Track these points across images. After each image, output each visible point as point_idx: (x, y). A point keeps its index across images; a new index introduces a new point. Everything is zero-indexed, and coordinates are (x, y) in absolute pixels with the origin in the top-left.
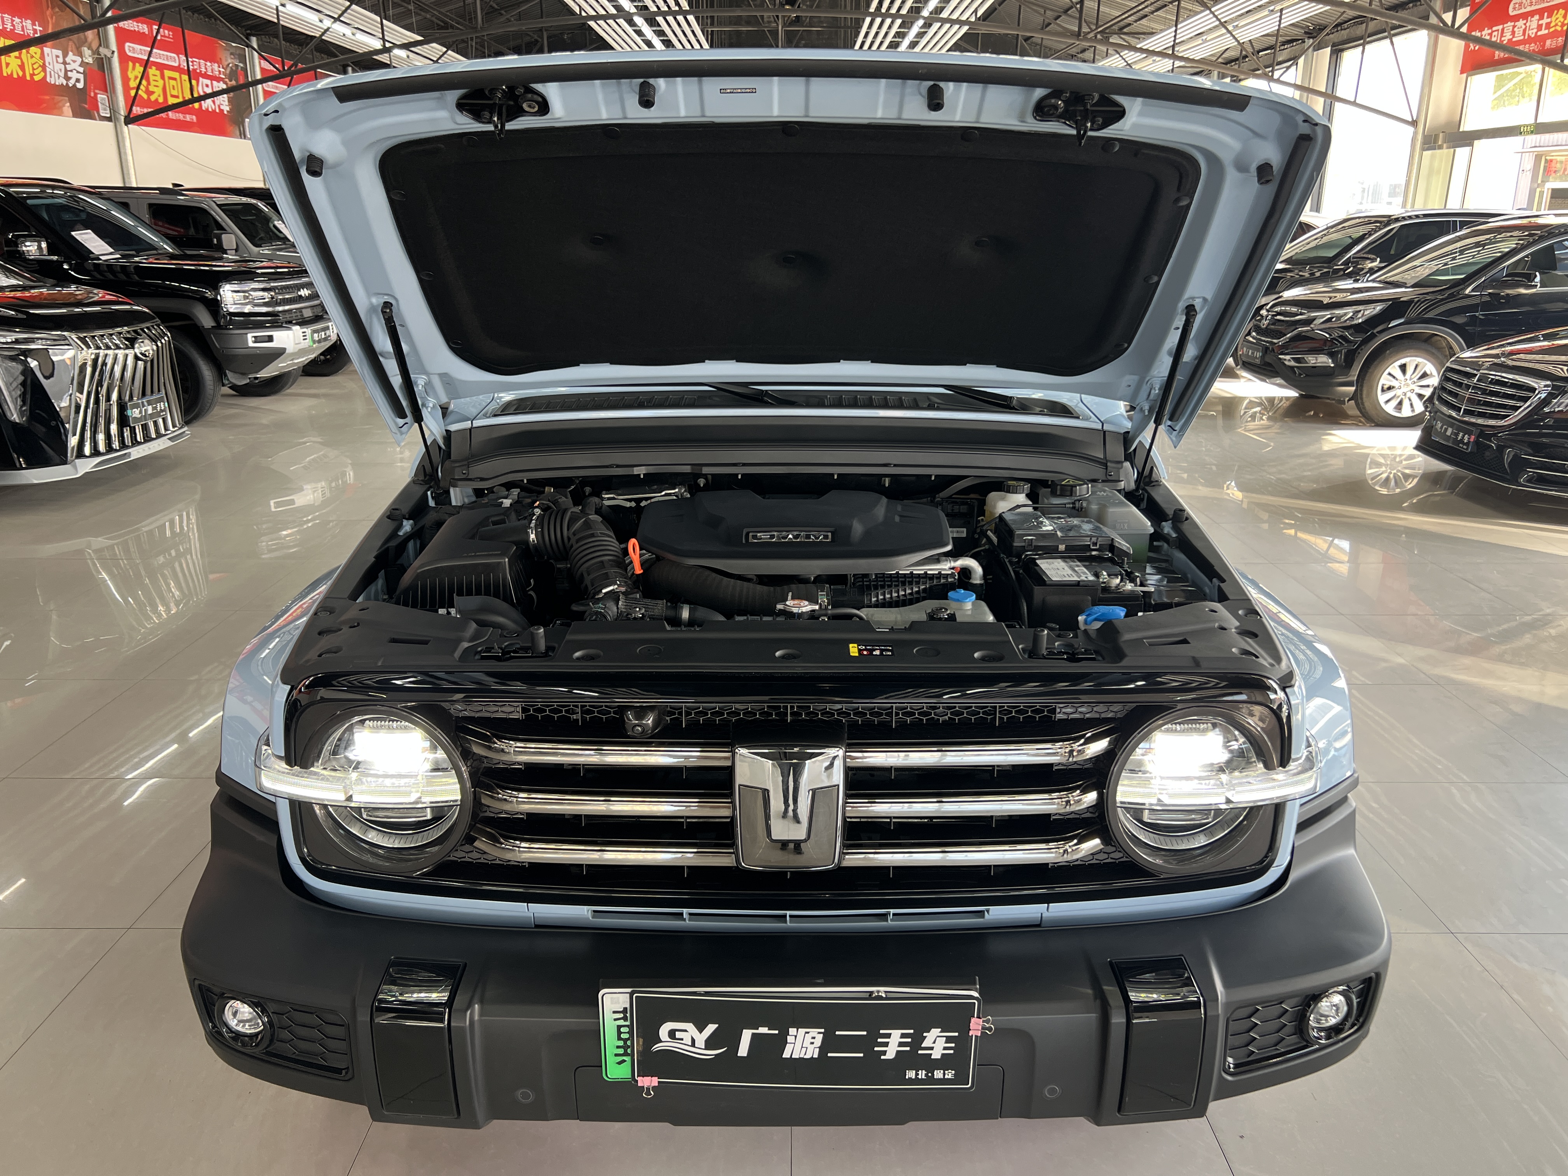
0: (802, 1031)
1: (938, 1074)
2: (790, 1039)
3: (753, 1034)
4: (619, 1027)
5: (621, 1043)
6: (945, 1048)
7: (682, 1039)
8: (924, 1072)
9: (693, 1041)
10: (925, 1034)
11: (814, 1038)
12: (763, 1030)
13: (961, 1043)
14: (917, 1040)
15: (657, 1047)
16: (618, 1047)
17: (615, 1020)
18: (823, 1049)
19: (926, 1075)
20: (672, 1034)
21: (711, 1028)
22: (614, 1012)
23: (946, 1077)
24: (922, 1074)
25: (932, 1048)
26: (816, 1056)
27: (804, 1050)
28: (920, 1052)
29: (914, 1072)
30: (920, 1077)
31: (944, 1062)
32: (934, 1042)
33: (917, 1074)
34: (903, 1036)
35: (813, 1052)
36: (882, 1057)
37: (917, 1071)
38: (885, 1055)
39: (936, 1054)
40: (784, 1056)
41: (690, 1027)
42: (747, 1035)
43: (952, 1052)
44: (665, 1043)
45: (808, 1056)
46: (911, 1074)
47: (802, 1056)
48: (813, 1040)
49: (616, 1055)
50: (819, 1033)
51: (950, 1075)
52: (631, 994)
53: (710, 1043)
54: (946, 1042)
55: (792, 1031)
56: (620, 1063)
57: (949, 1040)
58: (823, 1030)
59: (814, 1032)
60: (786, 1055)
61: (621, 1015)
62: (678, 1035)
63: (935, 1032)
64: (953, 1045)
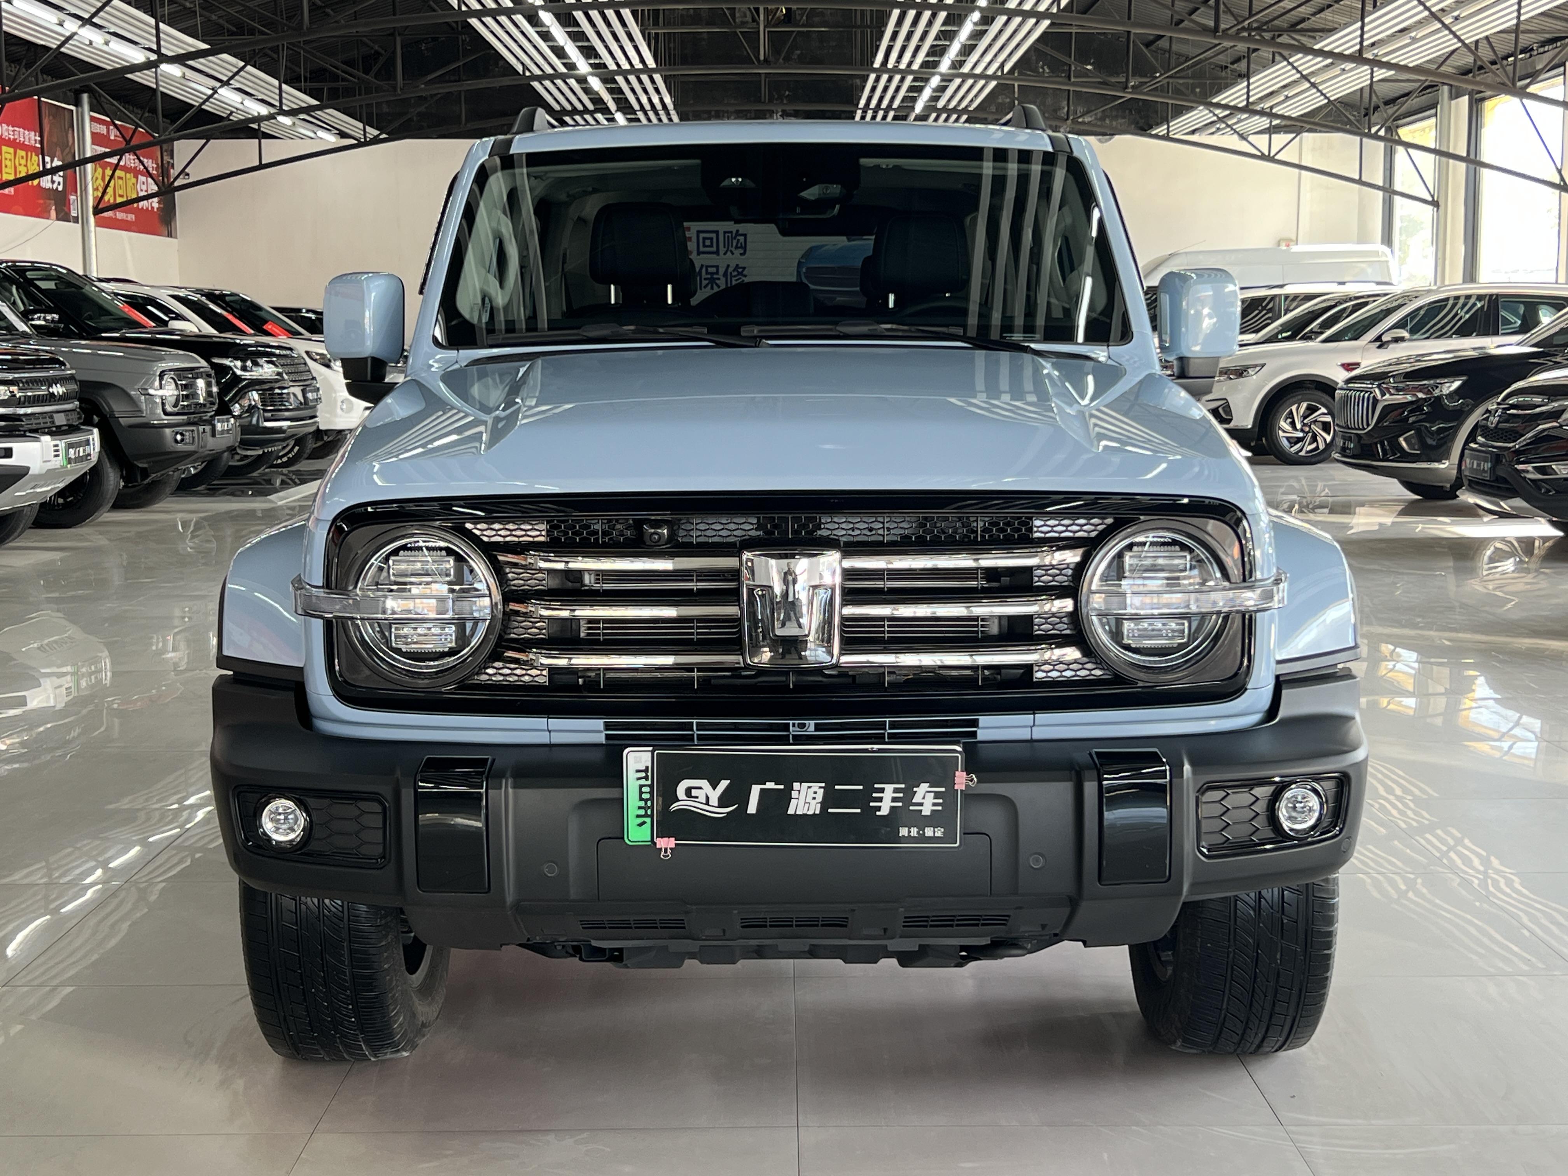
0: (805, 785)
1: (929, 832)
2: (794, 794)
3: (762, 790)
4: (641, 786)
5: (642, 804)
6: (934, 804)
7: (697, 797)
8: (916, 830)
9: (707, 798)
10: (915, 789)
11: (815, 793)
12: (770, 785)
13: (948, 797)
14: (909, 794)
15: (675, 806)
16: (640, 808)
17: (639, 779)
18: (825, 805)
19: (918, 832)
20: (688, 792)
21: (724, 784)
22: (638, 771)
23: (936, 835)
24: (914, 832)
25: (921, 804)
26: (818, 812)
27: (807, 805)
28: (911, 808)
29: (907, 829)
30: (912, 834)
31: (934, 820)
32: (924, 798)
33: (909, 832)
34: (896, 791)
35: (815, 808)
36: (878, 813)
37: (909, 828)
38: (879, 810)
39: (926, 810)
40: (789, 813)
41: (704, 783)
42: (756, 790)
43: (940, 808)
44: (683, 803)
45: (811, 812)
46: (903, 832)
47: (805, 812)
48: (814, 795)
49: (638, 816)
50: (821, 787)
51: (939, 833)
52: (653, 752)
53: (723, 801)
54: (935, 798)
55: (796, 785)
56: (641, 825)
57: (937, 795)
58: (823, 785)
59: (816, 786)
60: (791, 811)
61: (643, 774)
62: (694, 792)
63: (924, 787)
64: (941, 801)
